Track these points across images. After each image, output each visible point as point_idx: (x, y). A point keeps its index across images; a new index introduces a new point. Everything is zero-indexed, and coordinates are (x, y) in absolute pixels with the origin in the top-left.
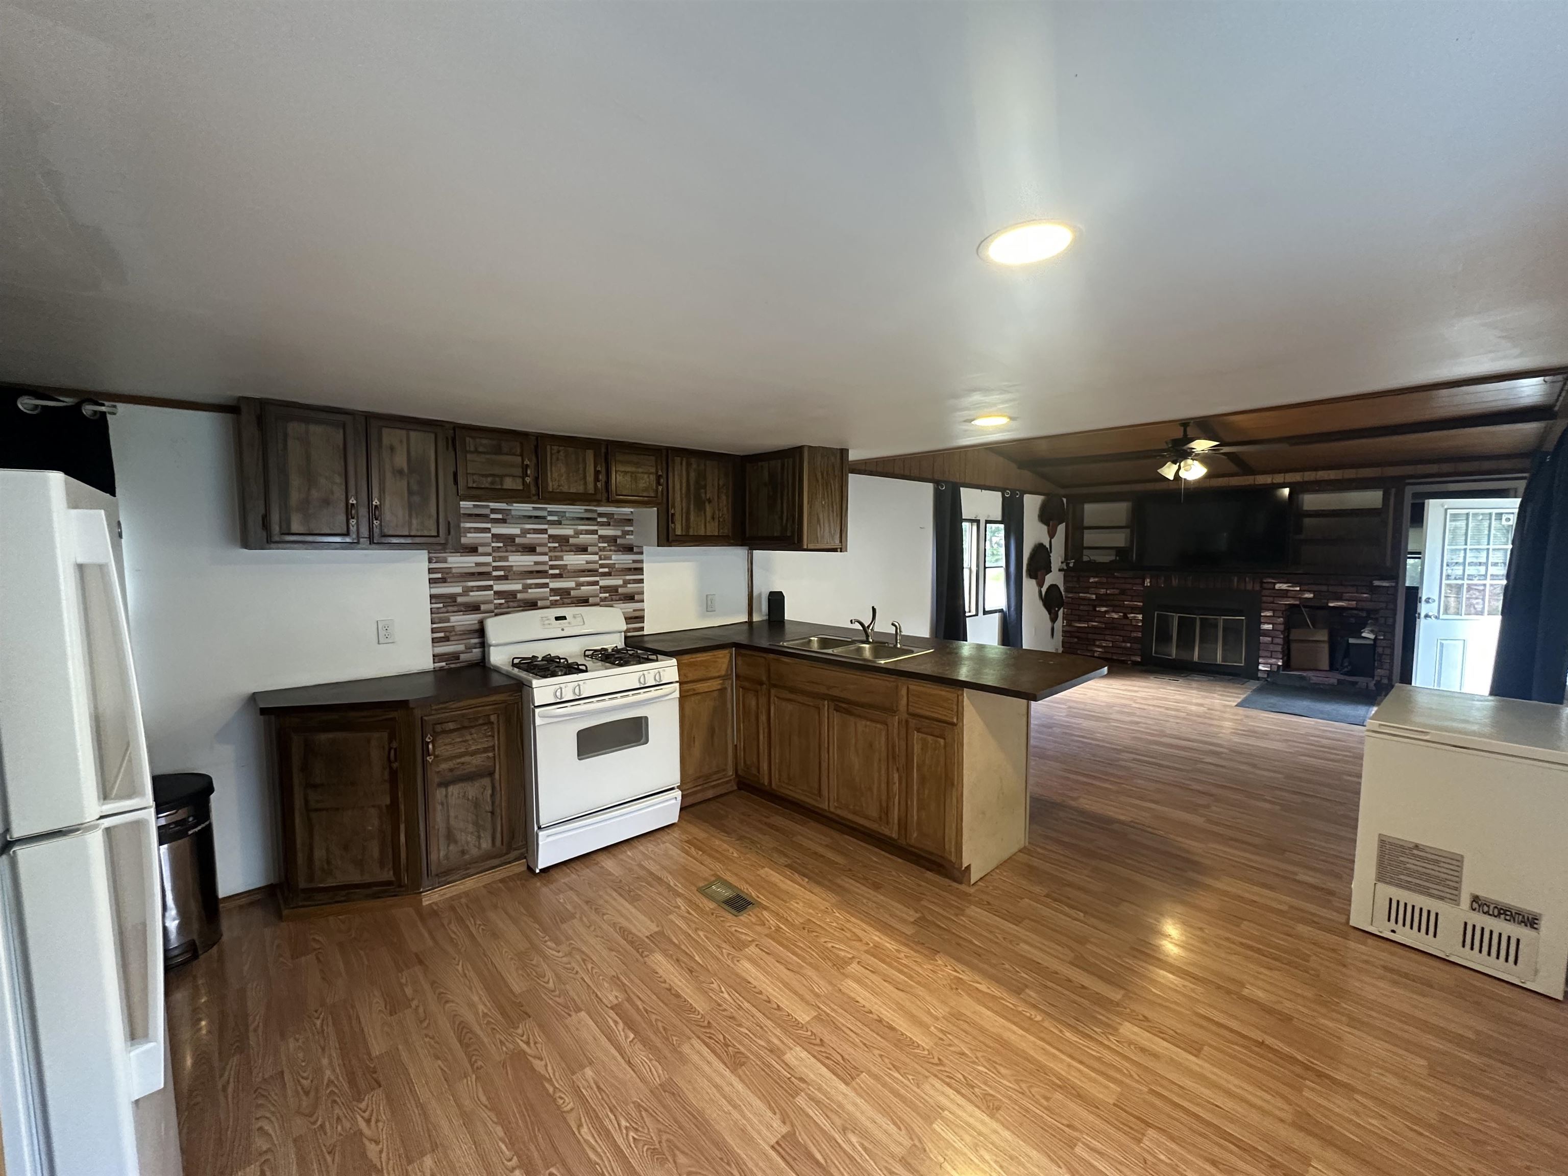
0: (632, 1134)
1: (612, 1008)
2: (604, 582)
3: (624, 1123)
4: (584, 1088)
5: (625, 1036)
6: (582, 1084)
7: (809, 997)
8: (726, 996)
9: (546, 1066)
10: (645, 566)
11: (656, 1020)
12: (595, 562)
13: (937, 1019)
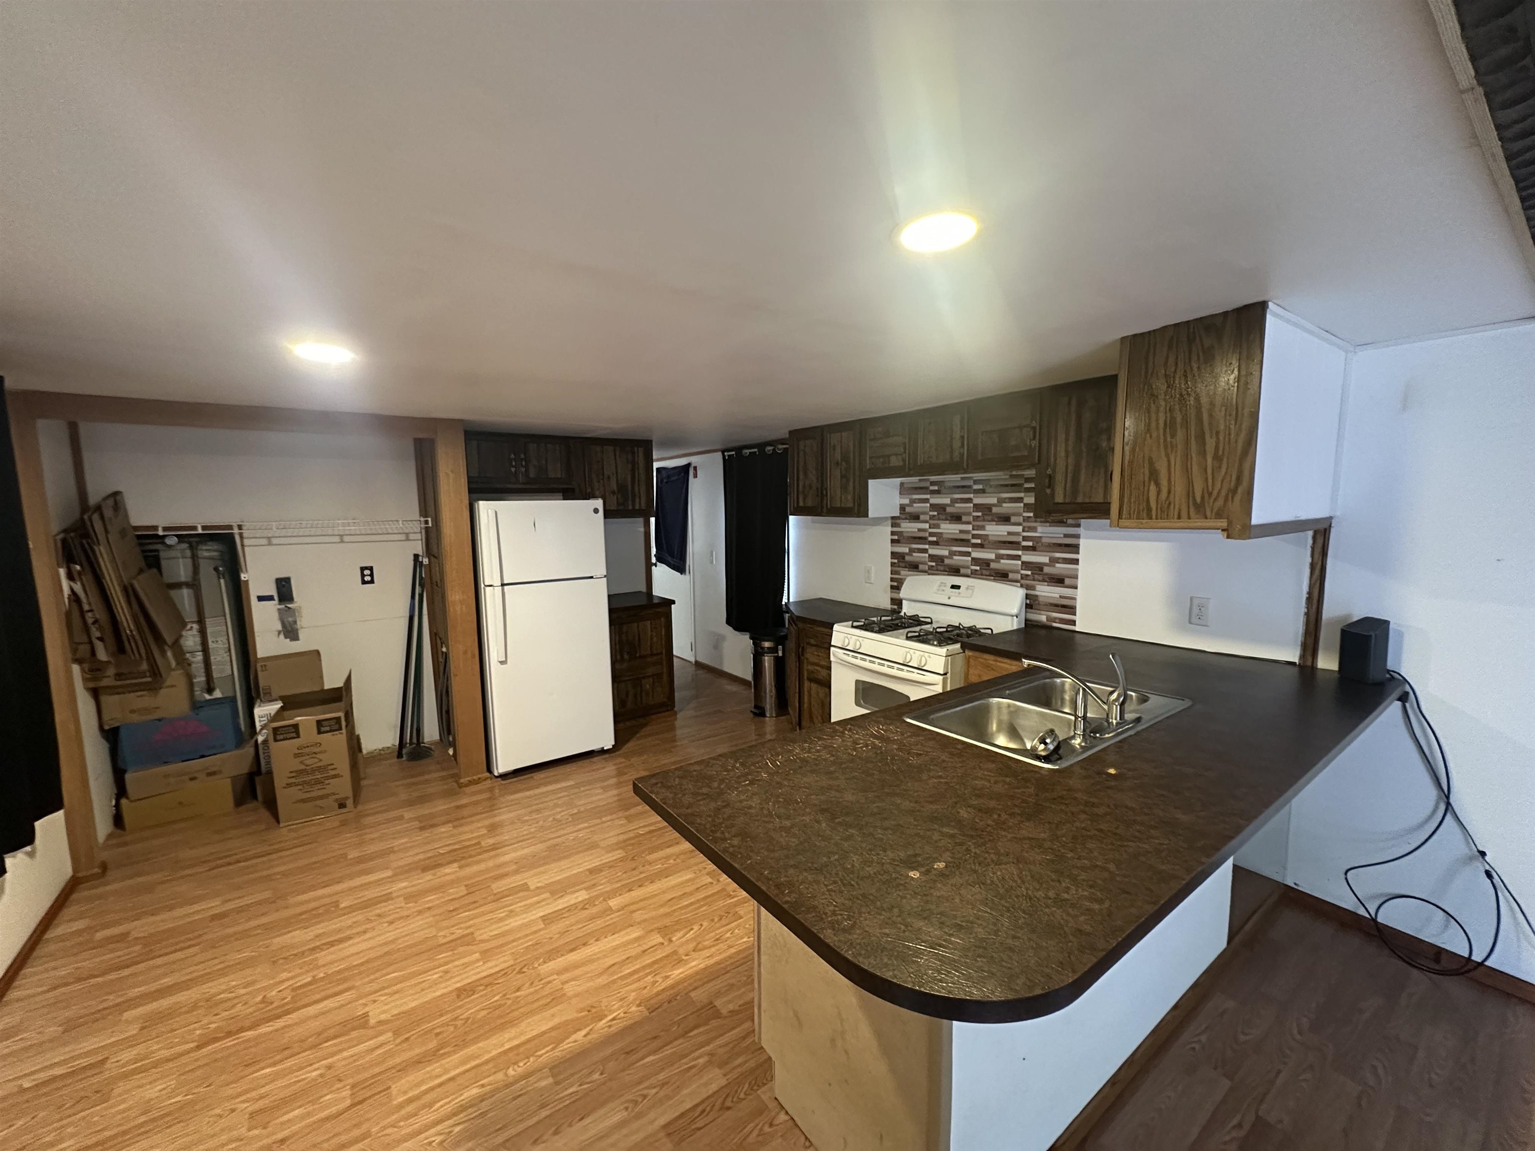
2: (1028, 557)
10: (1083, 542)
12: (1017, 534)
13: (563, 983)
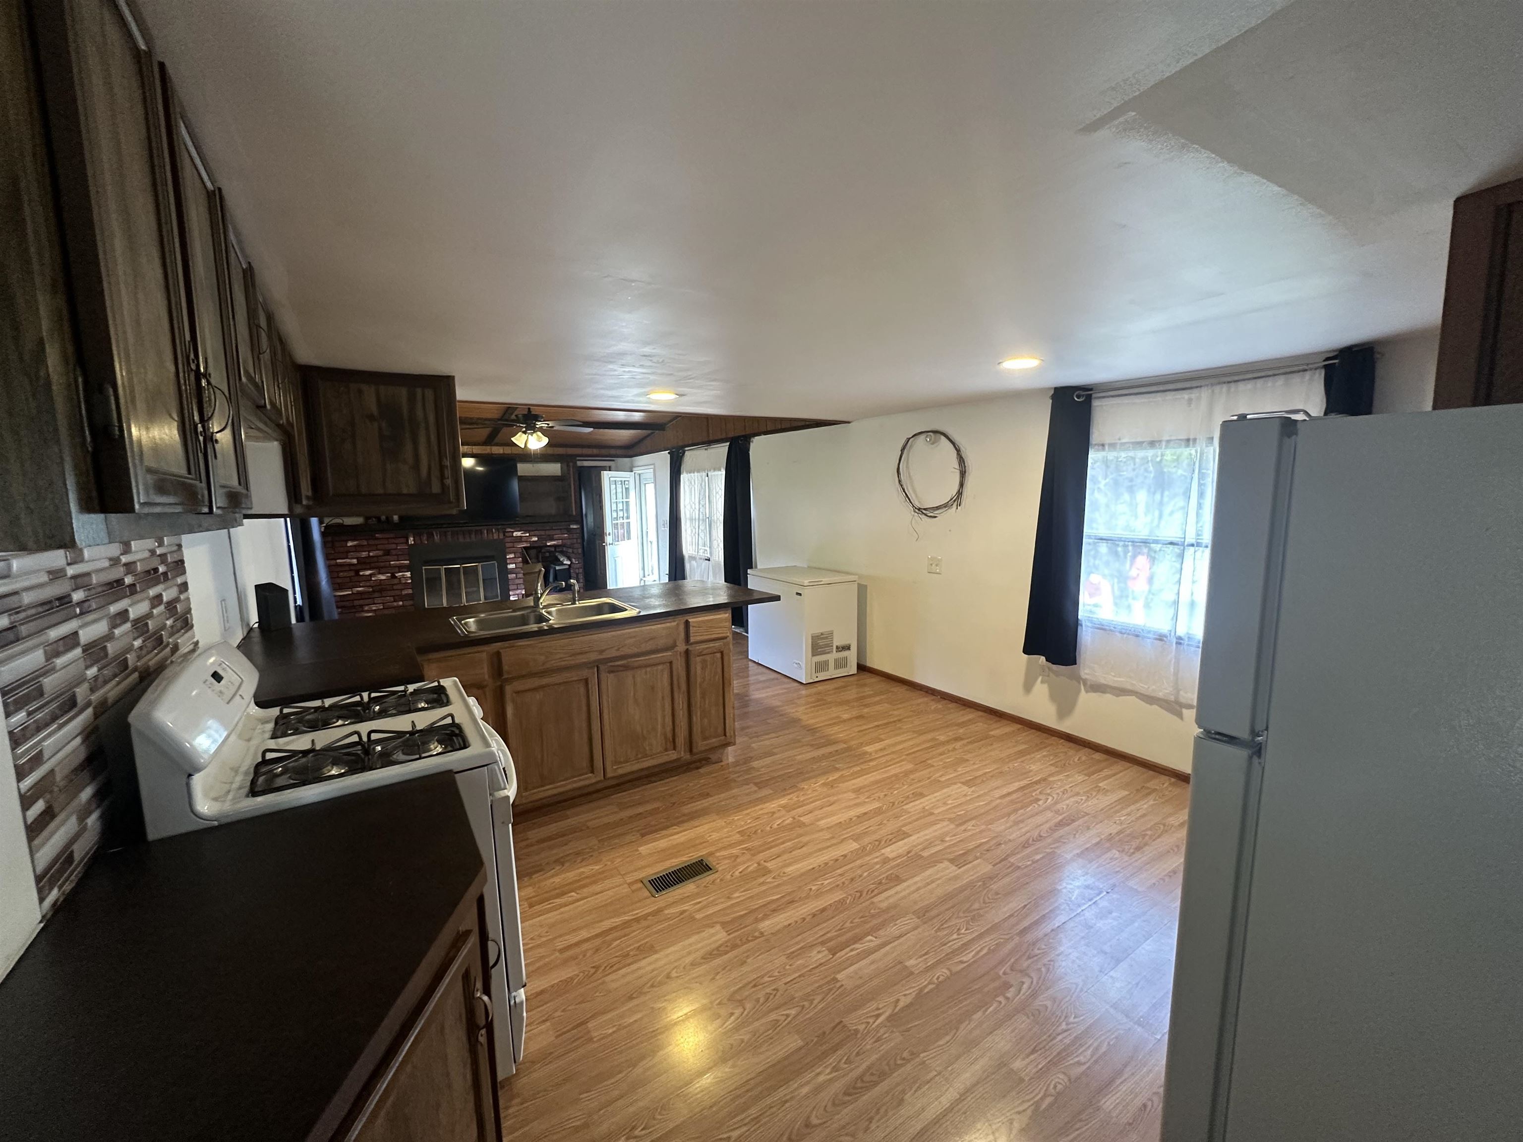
0: (963, 931)
1: (834, 955)
3: (955, 936)
4: (926, 964)
5: (870, 941)
6: (922, 966)
7: (834, 841)
8: (826, 882)
9: (905, 995)
11: (851, 922)
